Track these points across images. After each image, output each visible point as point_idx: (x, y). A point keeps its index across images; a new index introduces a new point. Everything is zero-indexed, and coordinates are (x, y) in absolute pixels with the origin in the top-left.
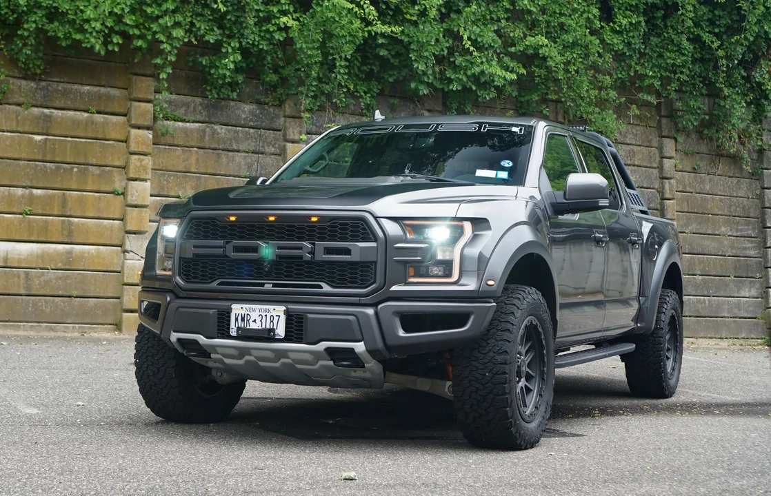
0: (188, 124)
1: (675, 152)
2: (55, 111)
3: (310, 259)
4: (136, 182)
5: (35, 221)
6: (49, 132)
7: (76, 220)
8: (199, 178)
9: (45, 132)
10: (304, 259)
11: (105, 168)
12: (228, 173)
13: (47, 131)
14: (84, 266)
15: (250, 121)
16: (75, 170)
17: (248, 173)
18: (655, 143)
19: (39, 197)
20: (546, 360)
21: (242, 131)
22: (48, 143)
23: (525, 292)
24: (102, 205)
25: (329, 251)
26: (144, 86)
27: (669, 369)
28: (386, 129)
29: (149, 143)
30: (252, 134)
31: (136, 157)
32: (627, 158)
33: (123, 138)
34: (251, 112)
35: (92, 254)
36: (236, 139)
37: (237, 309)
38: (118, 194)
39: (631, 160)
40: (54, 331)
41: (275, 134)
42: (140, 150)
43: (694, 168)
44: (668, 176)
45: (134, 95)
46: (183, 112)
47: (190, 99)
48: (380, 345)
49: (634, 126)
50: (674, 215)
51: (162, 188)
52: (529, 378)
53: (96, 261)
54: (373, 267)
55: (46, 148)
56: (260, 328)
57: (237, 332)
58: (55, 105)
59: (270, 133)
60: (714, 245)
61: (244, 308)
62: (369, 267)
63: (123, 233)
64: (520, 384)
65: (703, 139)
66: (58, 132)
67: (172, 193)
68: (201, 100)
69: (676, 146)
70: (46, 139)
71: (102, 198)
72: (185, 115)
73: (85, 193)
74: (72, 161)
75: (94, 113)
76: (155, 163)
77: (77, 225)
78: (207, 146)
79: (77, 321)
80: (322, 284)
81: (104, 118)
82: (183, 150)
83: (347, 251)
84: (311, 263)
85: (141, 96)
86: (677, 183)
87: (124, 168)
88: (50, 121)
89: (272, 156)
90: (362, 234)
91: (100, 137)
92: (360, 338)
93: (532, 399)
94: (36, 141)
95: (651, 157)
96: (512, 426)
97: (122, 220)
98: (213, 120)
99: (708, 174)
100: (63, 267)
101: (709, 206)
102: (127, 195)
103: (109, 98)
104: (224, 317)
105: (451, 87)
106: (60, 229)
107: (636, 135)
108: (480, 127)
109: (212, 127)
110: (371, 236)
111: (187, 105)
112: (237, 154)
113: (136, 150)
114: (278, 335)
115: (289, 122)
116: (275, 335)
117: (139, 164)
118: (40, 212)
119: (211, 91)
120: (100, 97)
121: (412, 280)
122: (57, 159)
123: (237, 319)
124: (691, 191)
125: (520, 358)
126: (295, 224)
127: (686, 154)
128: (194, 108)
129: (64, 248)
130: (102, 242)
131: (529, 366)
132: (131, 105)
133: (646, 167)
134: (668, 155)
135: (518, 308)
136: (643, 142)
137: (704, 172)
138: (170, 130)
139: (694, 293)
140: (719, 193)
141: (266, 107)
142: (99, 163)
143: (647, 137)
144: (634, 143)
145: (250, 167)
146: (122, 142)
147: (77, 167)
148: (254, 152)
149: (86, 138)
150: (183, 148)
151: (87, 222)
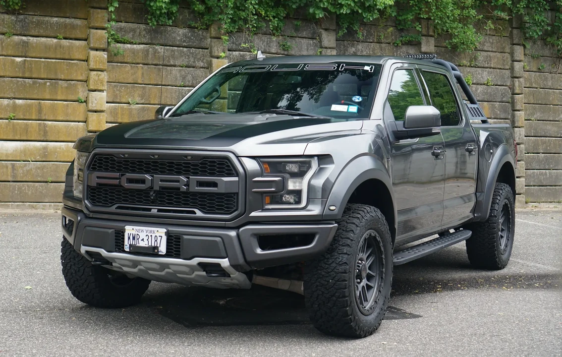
0: (135, 46)
1: (523, 56)
2: (31, 38)
3: (185, 190)
4: (95, 92)
5: (18, 124)
6: (27, 54)
7: (50, 123)
8: (144, 88)
9: (24, 54)
10: (181, 190)
11: (71, 82)
12: (167, 84)
13: (25, 54)
14: (56, 158)
15: (183, 42)
16: (48, 84)
17: (183, 83)
18: (507, 50)
19: (20, 106)
20: (384, 263)
21: (177, 50)
22: (27, 64)
23: (363, 211)
24: (70, 111)
25: (201, 184)
26: (99, 17)
27: (502, 247)
28: (264, 68)
29: (105, 61)
30: (186, 53)
31: (95, 73)
32: (485, 62)
33: (84, 58)
34: (185, 35)
35: (63, 149)
36: (173, 57)
37: (130, 230)
38: (82, 102)
39: (488, 64)
40: (35, 209)
41: (204, 52)
42: (97, 67)
43: (539, 69)
44: (518, 75)
45: (92, 25)
46: (131, 36)
47: (136, 26)
48: (241, 261)
49: (490, 36)
50: (522, 107)
52: (369, 277)
53: (66, 154)
54: (236, 197)
55: (25, 68)
56: (147, 246)
57: (130, 248)
58: (31, 33)
59: (200, 51)
60: (555, 129)
61: (135, 229)
62: (233, 197)
63: (86, 132)
64: (362, 284)
65: (547, 45)
66: (34, 55)
67: (124, 100)
68: (145, 27)
69: (524, 51)
70: (25, 60)
71: (69, 105)
72: (132, 38)
73: (56, 102)
74: (45, 77)
75: (61, 39)
76: (109, 77)
77: (51, 126)
78: (150, 63)
79: (52, 201)
80: (196, 210)
81: (69, 42)
82: (131, 66)
83: (215, 185)
84: (187, 193)
85: (97, 25)
86: (525, 81)
87: (86, 82)
88: (28, 47)
89: (201, 69)
90: (227, 170)
91: (67, 57)
92: (226, 256)
93: (372, 295)
94: (17, 62)
95: (504, 61)
96: (352, 322)
97: (85, 122)
98: (154, 42)
99: (550, 73)
100: (40, 159)
101: (551, 98)
102: (88, 103)
103: (73, 27)
104: (120, 235)
105: (341, 11)
106: (37, 130)
107: (492, 43)
108: (338, 67)
109: (154, 48)
110: (234, 172)
111: (134, 30)
112: (173, 68)
113: (95, 67)
114: (160, 251)
115: (215, 42)
116: (158, 251)
117: (97, 78)
118: (22, 117)
119: (151, 19)
120: (66, 26)
121: (267, 207)
122: (34, 76)
123: (129, 238)
124: (536, 86)
125: (361, 264)
126: (174, 161)
127: (533, 57)
128: (140, 33)
129: (41, 145)
130: (70, 139)
131: (370, 268)
132: (90, 31)
133: (501, 69)
134: (518, 59)
135: (357, 226)
136: (498, 49)
137: (547, 71)
138: (121, 51)
139: (538, 167)
140: (559, 88)
141: (196, 30)
142: (67, 78)
143: (502, 45)
144: (491, 50)
145: (184, 78)
146: (84, 61)
147: (49, 82)
148: (187, 67)
149: (56, 59)
150: (131, 65)
151: (59, 124)
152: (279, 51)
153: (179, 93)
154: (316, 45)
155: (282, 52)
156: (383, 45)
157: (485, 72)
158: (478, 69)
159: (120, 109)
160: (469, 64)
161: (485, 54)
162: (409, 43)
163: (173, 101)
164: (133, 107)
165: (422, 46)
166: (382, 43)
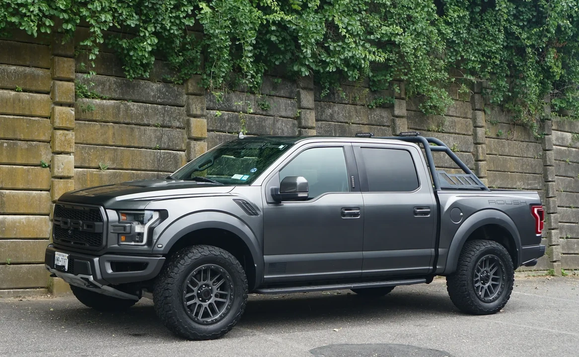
0: (105, 101)
1: (484, 122)
4: (61, 155)
7: (7, 191)
8: (116, 150)
11: (32, 142)
12: (141, 145)
14: (15, 234)
15: (158, 98)
16: (5, 145)
17: (158, 146)
18: (470, 115)
21: (151, 107)
24: (31, 177)
26: (67, 66)
29: (72, 119)
30: (160, 110)
31: (61, 132)
33: (47, 115)
34: (159, 90)
35: (23, 223)
36: (147, 114)
38: (45, 167)
39: (453, 129)
41: (180, 110)
42: (64, 125)
43: (498, 135)
44: (481, 142)
45: (57, 75)
46: (100, 90)
47: (106, 78)
50: (485, 174)
51: (84, 160)
53: (26, 229)
59: (175, 109)
63: (51, 202)
65: (503, 111)
67: (93, 165)
68: (115, 79)
69: (485, 117)
71: (31, 170)
72: (102, 93)
73: (14, 166)
74: (2, 136)
75: (20, 91)
76: (76, 138)
77: (9, 196)
78: (122, 121)
79: (12, 287)
81: (29, 96)
82: (101, 125)
85: (63, 75)
86: (486, 147)
87: (50, 142)
89: (178, 130)
91: (27, 113)
95: (467, 126)
97: (49, 191)
98: (126, 97)
99: (507, 140)
101: (508, 165)
102: (53, 167)
103: (34, 77)
107: (456, 108)
109: (125, 104)
111: (103, 84)
112: (148, 128)
113: (61, 125)
115: (192, 99)
117: (63, 138)
119: (128, 71)
120: (25, 76)
124: (496, 153)
127: (492, 123)
128: (110, 87)
130: (31, 211)
132: (54, 84)
133: (464, 135)
134: (480, 124)
136: (461, 114)
137: (504, 137)
140: (515, 155)
141: (171, 85)
142: (27, 138)
143: (464, 110)
144: (455, 115)
145: (160, 139)
146: (47, 118)
147: (6, 142)
148: (163, 126)
149: (14, 115)
150: (100, 123)
151: (18, 193)
152: (258, 111)
153: (154, 157)
154: (294, 106)
155: (261, 112)
156: (358, 107)
157: (451, 138)
158: (445, 134)
159: (88, 175)
160: (437, 129)
161: (450, 119)
162: (382, 106)
163: (148, 165)
164: (104, 173)
165: (395, 109)
166: (356, 105)
